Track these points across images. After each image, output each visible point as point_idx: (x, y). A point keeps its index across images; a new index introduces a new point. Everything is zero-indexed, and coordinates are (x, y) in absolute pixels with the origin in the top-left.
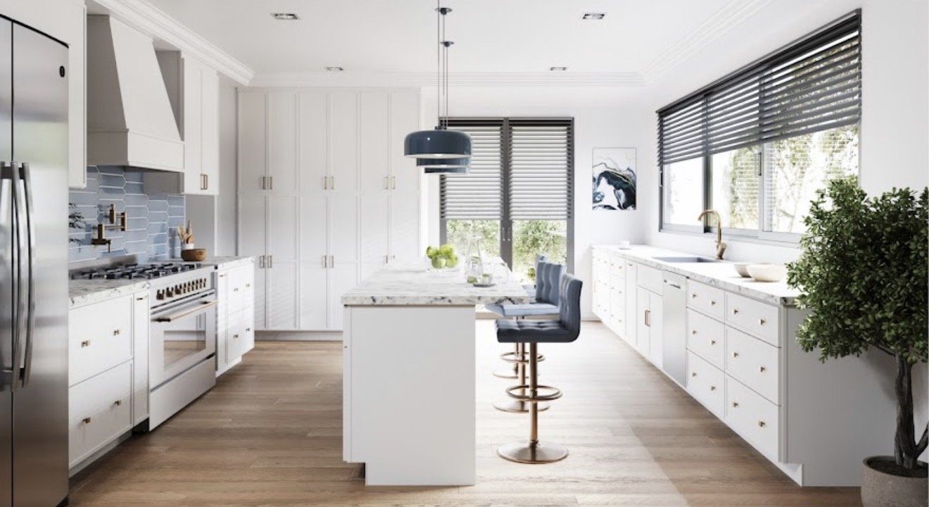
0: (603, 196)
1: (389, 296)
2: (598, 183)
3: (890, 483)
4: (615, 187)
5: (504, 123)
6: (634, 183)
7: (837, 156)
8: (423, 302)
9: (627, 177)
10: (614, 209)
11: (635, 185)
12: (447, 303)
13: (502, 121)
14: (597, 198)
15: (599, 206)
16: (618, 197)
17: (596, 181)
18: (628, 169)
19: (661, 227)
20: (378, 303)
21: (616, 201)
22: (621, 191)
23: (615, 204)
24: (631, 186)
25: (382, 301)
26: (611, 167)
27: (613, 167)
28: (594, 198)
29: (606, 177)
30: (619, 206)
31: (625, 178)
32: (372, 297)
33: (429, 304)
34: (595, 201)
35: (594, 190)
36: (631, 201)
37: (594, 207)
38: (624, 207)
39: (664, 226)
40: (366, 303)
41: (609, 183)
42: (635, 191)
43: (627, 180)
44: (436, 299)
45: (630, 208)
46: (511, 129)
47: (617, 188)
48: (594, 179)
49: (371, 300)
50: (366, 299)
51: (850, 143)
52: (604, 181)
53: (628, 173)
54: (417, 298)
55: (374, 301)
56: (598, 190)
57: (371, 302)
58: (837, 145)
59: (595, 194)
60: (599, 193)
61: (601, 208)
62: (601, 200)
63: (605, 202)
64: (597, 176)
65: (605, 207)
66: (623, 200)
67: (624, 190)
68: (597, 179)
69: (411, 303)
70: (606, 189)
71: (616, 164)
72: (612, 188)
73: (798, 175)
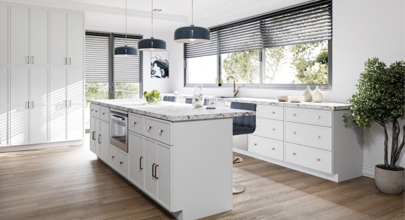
0: (155, 72)
1: (196, 114)
2: (153, 66)
3: (395, 174)
4: (160, 67)
5: (111, 35)
6: (168, 66)
7: (300, 54)
8: (212, 117)
9: (165, 64)
10: (160, 77)
11: (168, 67)
12: (223, 117)
13: (109, 34)
14: (153, 72)
15: (154, 76)
16: (162, 72)
17: (153, 65)
18: (166, 60)
19: (185, 85)
20: (191, 119)
21: (161, 74)
22: (163, 70)
23: (160, 76)
24: (167, 68)
25: (193, 118)
26: (159, 59)
27: (160, 59)
28: (151, 73)
29: (157, 63)
30: (162, 76)
31: (164, 64)
32: (188, 116)
33: (215, 118)
34: (152, 74)
35: (151, 69)
36: (167, 74)
37: (152, 77)
38: (164, 76)
39: (186, 85)
40: (185, 119)
41: (158, 66)
42: (168, 70)
43: (165, 65)
44: (218, 115)
45: (167, 77)
46: (114, 38)
47: (161, 68)
48: (152, 64)
49: (188, 117)
50: (185, 117)
51: (309, 48)
52: (156, 65)
53: (166, 62)
54: (209, 115)
55: (189, 118)
56: (153, 69)
57: (187, 119)
58: (301, 49)
59: (152, 71)
60: (154, 70)
61: (154, 77)
62: (154, 74)
63: (156, 75)
64: (153, 62)
65: (156, 76)
66: (163, 73)
67: (164, 69)
68: (153, 64)
69: (207, 118)
70: (157, 68)
71: (160, 57)
72: (159, 68)
73: (276, 61)
